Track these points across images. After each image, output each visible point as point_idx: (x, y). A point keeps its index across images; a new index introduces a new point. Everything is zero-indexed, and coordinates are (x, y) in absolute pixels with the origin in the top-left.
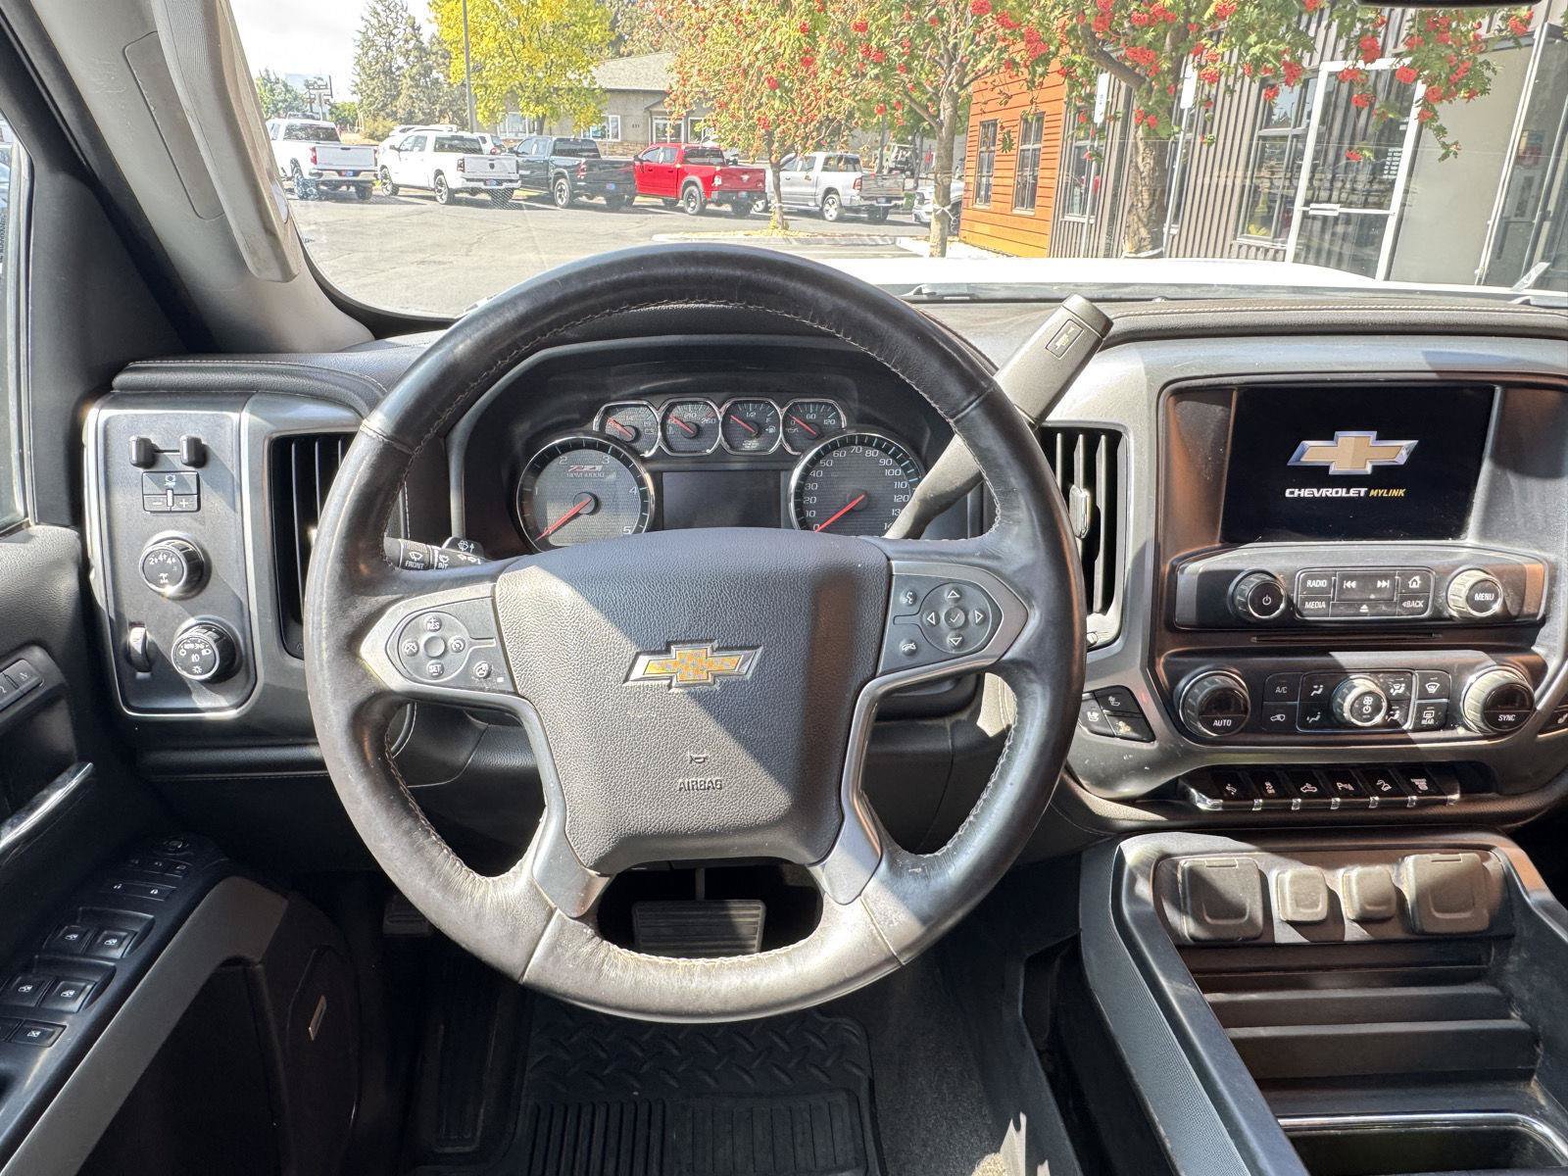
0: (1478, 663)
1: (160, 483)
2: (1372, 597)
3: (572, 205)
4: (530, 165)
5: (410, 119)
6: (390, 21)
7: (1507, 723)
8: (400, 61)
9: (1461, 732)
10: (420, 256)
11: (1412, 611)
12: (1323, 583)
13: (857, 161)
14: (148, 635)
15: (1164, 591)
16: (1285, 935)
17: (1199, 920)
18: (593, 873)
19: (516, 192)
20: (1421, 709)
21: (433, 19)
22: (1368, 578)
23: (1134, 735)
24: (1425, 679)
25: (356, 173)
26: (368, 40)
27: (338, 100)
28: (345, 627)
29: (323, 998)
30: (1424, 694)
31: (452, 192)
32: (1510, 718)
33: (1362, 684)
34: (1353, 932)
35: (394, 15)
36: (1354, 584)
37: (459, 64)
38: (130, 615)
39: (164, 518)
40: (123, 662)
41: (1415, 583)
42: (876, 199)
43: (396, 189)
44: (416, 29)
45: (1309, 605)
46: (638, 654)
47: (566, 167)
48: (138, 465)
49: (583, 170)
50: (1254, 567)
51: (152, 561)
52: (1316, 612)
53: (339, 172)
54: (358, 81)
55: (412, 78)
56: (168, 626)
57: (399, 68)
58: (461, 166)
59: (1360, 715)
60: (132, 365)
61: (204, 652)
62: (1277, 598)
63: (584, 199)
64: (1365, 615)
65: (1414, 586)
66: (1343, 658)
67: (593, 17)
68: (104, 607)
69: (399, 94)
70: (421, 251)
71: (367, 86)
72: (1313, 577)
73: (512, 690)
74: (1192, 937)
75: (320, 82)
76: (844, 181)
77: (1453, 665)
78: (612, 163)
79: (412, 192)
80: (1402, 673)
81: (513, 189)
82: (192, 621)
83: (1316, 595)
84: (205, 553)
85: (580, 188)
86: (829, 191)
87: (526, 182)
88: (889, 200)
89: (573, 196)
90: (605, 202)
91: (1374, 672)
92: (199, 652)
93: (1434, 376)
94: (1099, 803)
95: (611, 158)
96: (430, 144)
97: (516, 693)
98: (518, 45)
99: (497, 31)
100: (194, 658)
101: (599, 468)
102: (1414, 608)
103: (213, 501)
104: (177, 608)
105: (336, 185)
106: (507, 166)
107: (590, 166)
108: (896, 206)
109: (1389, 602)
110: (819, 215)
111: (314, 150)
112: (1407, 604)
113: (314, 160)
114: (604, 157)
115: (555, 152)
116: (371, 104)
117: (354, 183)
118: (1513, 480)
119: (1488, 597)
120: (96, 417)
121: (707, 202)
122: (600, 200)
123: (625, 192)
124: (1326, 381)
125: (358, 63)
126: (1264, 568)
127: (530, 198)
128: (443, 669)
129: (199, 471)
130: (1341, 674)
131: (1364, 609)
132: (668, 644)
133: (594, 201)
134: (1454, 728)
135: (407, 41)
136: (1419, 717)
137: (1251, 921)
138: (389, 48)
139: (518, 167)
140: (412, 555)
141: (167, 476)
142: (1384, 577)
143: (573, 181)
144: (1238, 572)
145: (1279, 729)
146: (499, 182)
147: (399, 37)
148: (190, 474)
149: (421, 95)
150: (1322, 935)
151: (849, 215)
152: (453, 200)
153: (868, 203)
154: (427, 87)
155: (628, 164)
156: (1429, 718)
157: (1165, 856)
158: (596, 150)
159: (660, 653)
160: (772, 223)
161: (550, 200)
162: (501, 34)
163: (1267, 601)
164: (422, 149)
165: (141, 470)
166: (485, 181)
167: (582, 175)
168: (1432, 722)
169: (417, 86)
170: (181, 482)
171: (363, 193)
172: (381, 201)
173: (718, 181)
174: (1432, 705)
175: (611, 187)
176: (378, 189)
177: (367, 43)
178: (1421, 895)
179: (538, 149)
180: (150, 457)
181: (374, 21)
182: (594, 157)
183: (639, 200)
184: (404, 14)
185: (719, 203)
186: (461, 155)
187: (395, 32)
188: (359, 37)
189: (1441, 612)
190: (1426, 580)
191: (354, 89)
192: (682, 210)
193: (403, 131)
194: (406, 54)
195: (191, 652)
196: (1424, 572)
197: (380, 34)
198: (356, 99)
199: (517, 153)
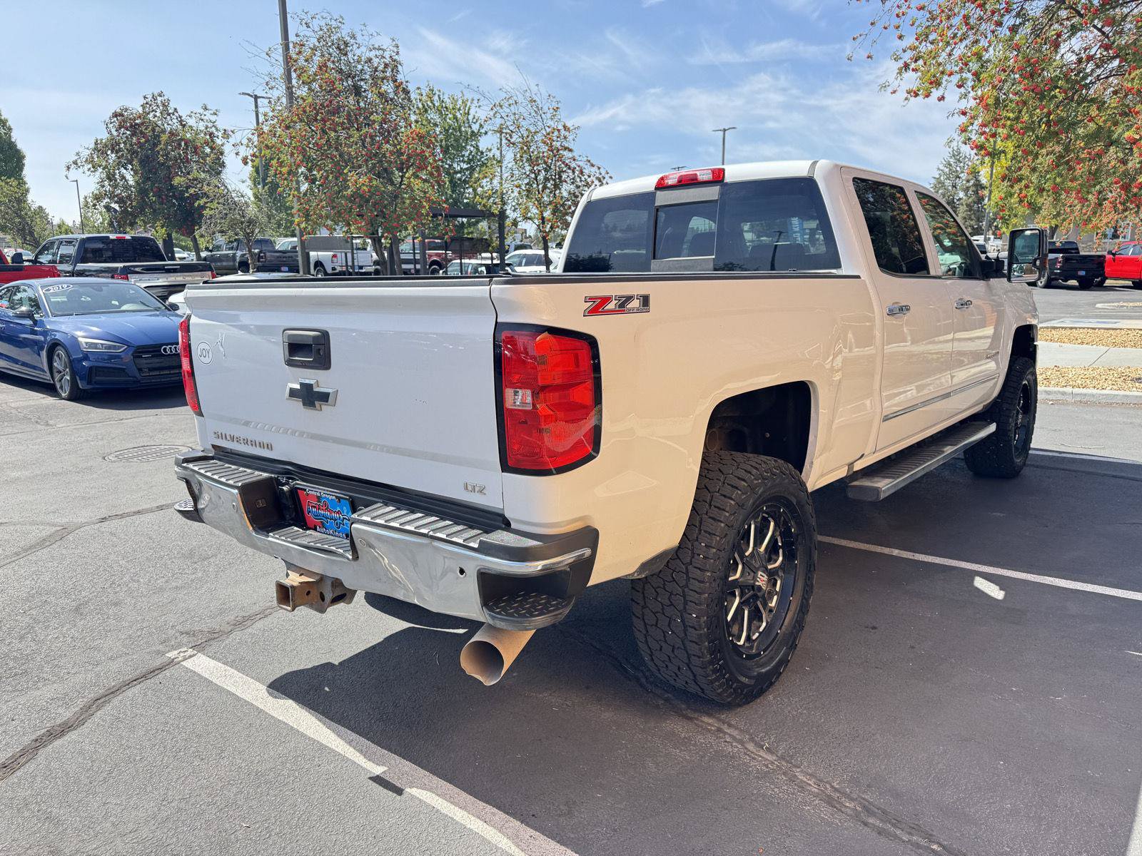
3: (1049, 286)
8: (961, 195)
26: (940, 182)
49: (1060, 262)
55: (967, 205)
57: (960, 199)
63: (1060, 282)
85: (1056, 274)
89: (1051, 280)
90: (1077, 284)
107: (1068, 259)
114: (1082, 253)
122: (1074, 282)
133: (1068, 283)
135: (968, 181)
138: (954, 186)
147: (963, 178)
158: (1077, 249)
167: (1059, 266)
175: (1082, 273)
177: (938, 185)
183: (1110, 282)
187: (961, 175)
194: (966, 190)
197: (949, 178)
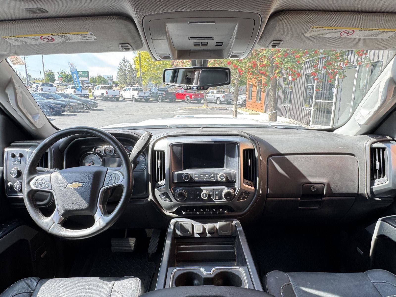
0: (225, 188)
1: (15, 160)
2: (206, 177)
3: (162, 102)
4: (154, 93)
5: (129, 84)
6: (125, 65)
7: (229, 198)
9: (223, 200)
10: (127, 113)
11: (213, 180)
12: (197, 175)
13: (224, 91)
14: (11, 184)
15: (171, 176)
16: (196, 236)
17: (181, 232)
18: (62, 217)
19: (150, 100)
20: (216, 196)
21: (134, 64)
22: (204, 175)
23: (170, 201)
24: (215, 191)
25: (116, 96)
26: (121, 68)
27: (114, 80)
28: (28, 180)
29: (46, 251)
30: (216, 194)
31: (136, 99)
32: (229, 197)
33: (204, 192)
34: (208, 235)
35: (126, 63)
36: (202, 175)
37: (139, 73)
38: (9, 180)
39: (15, 165)
40: (7, 188)
41: (212, 175)
42: (228, 99)
43: (124, 98)
44: (131, 66)
45: (195, 179)
46: (68, 184)
47: (161, 94)
48: (11, 157)
49: (164, 94)
50: (186, 173)
51: (12, 172)
52: (197, 180)
53: (112, 95)
54: (118, 76)
56: (14, 182)
58: (138, 94)
59: (204, 197)
60: (14, 142)
61: (19, 186)
62: (188, 178)
63: (165, 100)
64: (205, 180)
65: (212, 176)
66: (202, 188)
67: (168, 63)
68: (5, 179)
69: (127, 79)
70: (128, 112)
71: (120, 78)
72: (196, 174)
73: (51, 189)
74: (180, 235)
75: (110, 77)
76: (220, 95)
77: (220, 189)
78: (171, 93)
79: (127, 99)
80: (212, 190)
81: (149, 99)
82: (18, 181)
83: (196, 177)
84: (21, 171)
85: (164, 98)
86: (218, 98)
87: (152, 97)
88: (231, 99)
89: (162, 99)
90: (169, 101)
91: (207, 190)
92: (18, 186)
93: (213, 142)
94: (167, 213)
95: (171, 92)
96: (131, 90)
97: (52, 190)
98: (151, 69)
99: (147, 67)
100: (17, 187)
101: (94, 157)
102: (213, 179)
103: (23, 163)
104: (16, 179)
105: (112, 98)
106: (148, 94)
107: (166, 93)
108: (232, 101)
109: (208, 178)
110: (216, 103)
111: (106, 91)
112: (212, 179)
113: (107, 93)
114: (169, 92)
115: (159, 91)
116: (121, 81)
117: (116, 98)
118: (229, 158)
119: (223, 177)
120: (6, 150)
121: (191, 100)
123: (174, 98)
124: (196, 143)
125: (118, 73)
126: (188, 173)
127: (153, 100)
128: (42, 186)
129: (21, 158)
130: (202, 191)
131: (204, 179)
132: (72, 182)
133: (167, 100)
134: (222, 199)
135: (129, 69)
136: (215, 198)
137: (190, 233)
138: (125, 70)
139: (151, 94)
140: (47, 170)
141: (16, 159)
142: (207, 174)
143: (162, 96)
144: (184, 173)
145: (192, 199)
146: (146, 97)
147: (127, 67)
148: (20, 158)
149: (132, 79)
150: (203, 236)
151: (221, 103)
152: (136, 101)
153: (227, 100)
154: (133, 77)
155: (174, 93)
156: (217, 198)
157: (177, 222)
159: (71, 183)
160: (204, 105)
161: (157, 100)
162: (148, 67)
163: (187, 178)
164: (130, 91)
165: (12, 158)
166: (143, 97)
167: (164, 95)
168: (218, 198)
169: (131, 77)
170: (18, 160)
171: (117, 100)
172: (121, 101)
173: (193, 96)
174: (217, 195)
175: (170, 98)
176: (120, 99)
177: (120, 69)
178: (220, 228)
179: (155, 90)
180: (14, 156)
181: (122, 65)
182: (167, 91)
183: (176, 100)
184: (129, 63)
185: (194, 101)
186: (138, 92)
187: (127, 66)
188: (119, 68)
189: (217, 180)
190: (214, 175)
191: (117, 78)
192: (186, 102)
193: (127, 87)
194: (129, 71)
195: (17, 186)
196: (214, 174)
197: (123, 67)
198: (117, 80)
199: (151, 91)
